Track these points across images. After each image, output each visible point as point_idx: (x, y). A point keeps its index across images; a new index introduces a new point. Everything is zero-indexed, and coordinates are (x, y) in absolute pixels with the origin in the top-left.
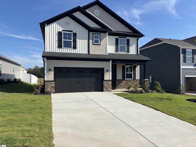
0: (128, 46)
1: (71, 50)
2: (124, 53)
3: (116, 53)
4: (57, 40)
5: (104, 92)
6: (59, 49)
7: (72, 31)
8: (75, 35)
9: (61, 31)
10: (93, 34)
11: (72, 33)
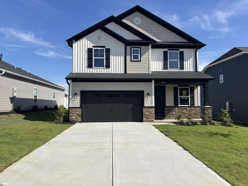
0: (181, 60)
1: (103, 70)
2: (177, 70)
3: (165, 71)
4: (86, 58)
5: (144, 122)
6: (89, 70)
7: (104, 47)
8: (108, 51)
9: (91, 47)
10: (131, 48)
11: (105, 49)
